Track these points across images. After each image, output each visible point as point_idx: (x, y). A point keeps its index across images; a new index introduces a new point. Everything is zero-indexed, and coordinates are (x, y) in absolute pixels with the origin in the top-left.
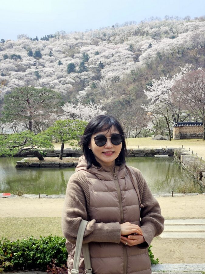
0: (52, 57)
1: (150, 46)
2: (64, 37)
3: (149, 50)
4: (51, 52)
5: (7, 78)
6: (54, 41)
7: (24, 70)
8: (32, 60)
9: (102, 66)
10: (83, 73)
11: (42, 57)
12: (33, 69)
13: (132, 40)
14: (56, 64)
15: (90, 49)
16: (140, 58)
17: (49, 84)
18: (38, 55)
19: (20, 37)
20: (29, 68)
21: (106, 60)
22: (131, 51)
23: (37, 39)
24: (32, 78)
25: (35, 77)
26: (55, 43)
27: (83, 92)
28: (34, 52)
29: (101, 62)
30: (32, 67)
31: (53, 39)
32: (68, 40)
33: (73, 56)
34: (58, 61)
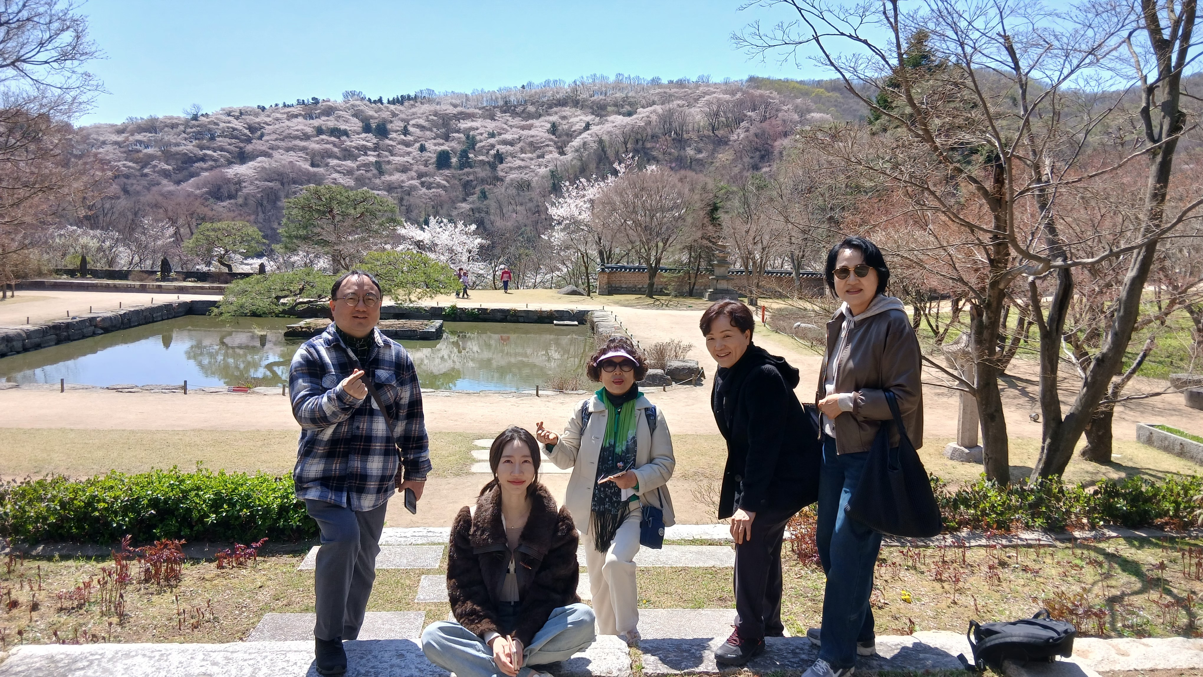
0: (409, 138)
1: (587, 127)
2: (430, 101)
3: (585, 135)
4: (405, 127)
5: (321, 170)
6: (413, 106)
7: (354, 158)
8: (370, 140)
9: (500, 158)
10: (466, 170)
11: (390, 136)
12: (372, 158)
13: (556, 113)
14: (414, 150)
15: (479, 126)
16: (568, 149)
17: (402, 187)
18: (382, 131)
19: (346, 95)
20: (366, 154)
21: (509, 147)
22: (554, 134)
23: (380, 101)
24: (369, 175)
25: (375, 171)
26: (413, 110)
27: (463, 205)
28: (374, 126)
29: (498, 151)
30: (369, 153)
31: (412, 102)
32: (438, 107)
33: (447, 138)
34: (417, 145)
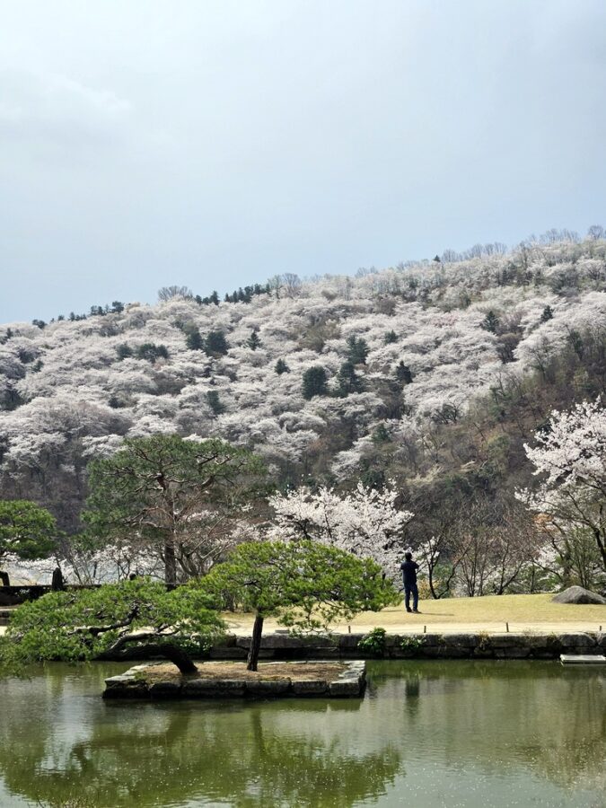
0: (259, 351)
1: (548, 314)
2: (293, 292)
3: (544, 327)
4: (254, 336)
5: (125, 412)
6: (266, 302)
7: (176, 390)
8: (201, 360)
9: (406, 374)
10: (351, 397)
11: (230, 351)
12: (202, 387)
13: (495, 297)
14: (269, 370)
15: (370, 324)
16: (518, 352)
17: (249, 430)
18: (217, 345)
19: (165, 294)
20: (192, 382)
21: (418, 357)
22: (492, 329)
23: (214, 299)
24: (199, 413)
25: (207, 408)
26: (266, 308)
27: (349, 453)
28: (205, 338)
29: (402, 363)
30: (198, 380)
31: (263, 296)
32: (305, 301)
33: (319, 348)
34: (274, 362)
